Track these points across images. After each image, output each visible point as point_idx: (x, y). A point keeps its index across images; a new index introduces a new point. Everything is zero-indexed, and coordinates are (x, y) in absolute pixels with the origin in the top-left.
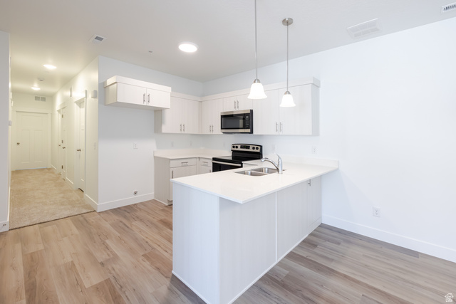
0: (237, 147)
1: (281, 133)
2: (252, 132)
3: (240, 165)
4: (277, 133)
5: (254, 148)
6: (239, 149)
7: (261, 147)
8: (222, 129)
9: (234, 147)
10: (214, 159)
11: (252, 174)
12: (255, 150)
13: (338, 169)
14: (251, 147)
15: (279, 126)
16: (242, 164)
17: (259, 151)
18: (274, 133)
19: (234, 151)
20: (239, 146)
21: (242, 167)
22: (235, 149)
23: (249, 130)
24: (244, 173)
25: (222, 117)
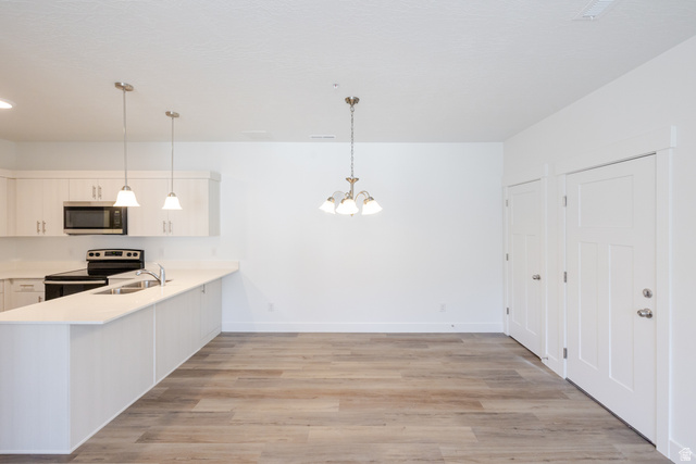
0: (98, 255)
1: (170, 235)
2: (125, 232)
3: (104, 282)
4: (165, 235)
5: (129, 255)
6: (102, 257)
7: (142, 252)
8: (65, 228)
9: (91, 255)
10: (48, 278)
11: (122, 292)
12: (132, 258)
13: (237, 271)
14: (125, 253)
15: (167, 226)
16: (107, 280)
17: (138, 258)
18: (159, 233)
19: (91, 262)
20: (102, 253)
21: (107, 284)
22: (95, 258)
23: (121, 231)
24: (109, 292)
25: (66, 209)
